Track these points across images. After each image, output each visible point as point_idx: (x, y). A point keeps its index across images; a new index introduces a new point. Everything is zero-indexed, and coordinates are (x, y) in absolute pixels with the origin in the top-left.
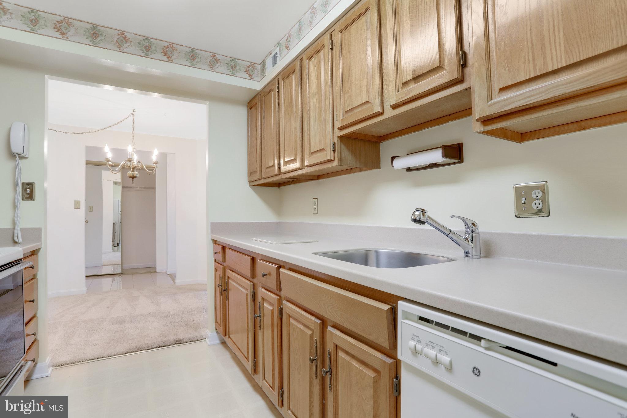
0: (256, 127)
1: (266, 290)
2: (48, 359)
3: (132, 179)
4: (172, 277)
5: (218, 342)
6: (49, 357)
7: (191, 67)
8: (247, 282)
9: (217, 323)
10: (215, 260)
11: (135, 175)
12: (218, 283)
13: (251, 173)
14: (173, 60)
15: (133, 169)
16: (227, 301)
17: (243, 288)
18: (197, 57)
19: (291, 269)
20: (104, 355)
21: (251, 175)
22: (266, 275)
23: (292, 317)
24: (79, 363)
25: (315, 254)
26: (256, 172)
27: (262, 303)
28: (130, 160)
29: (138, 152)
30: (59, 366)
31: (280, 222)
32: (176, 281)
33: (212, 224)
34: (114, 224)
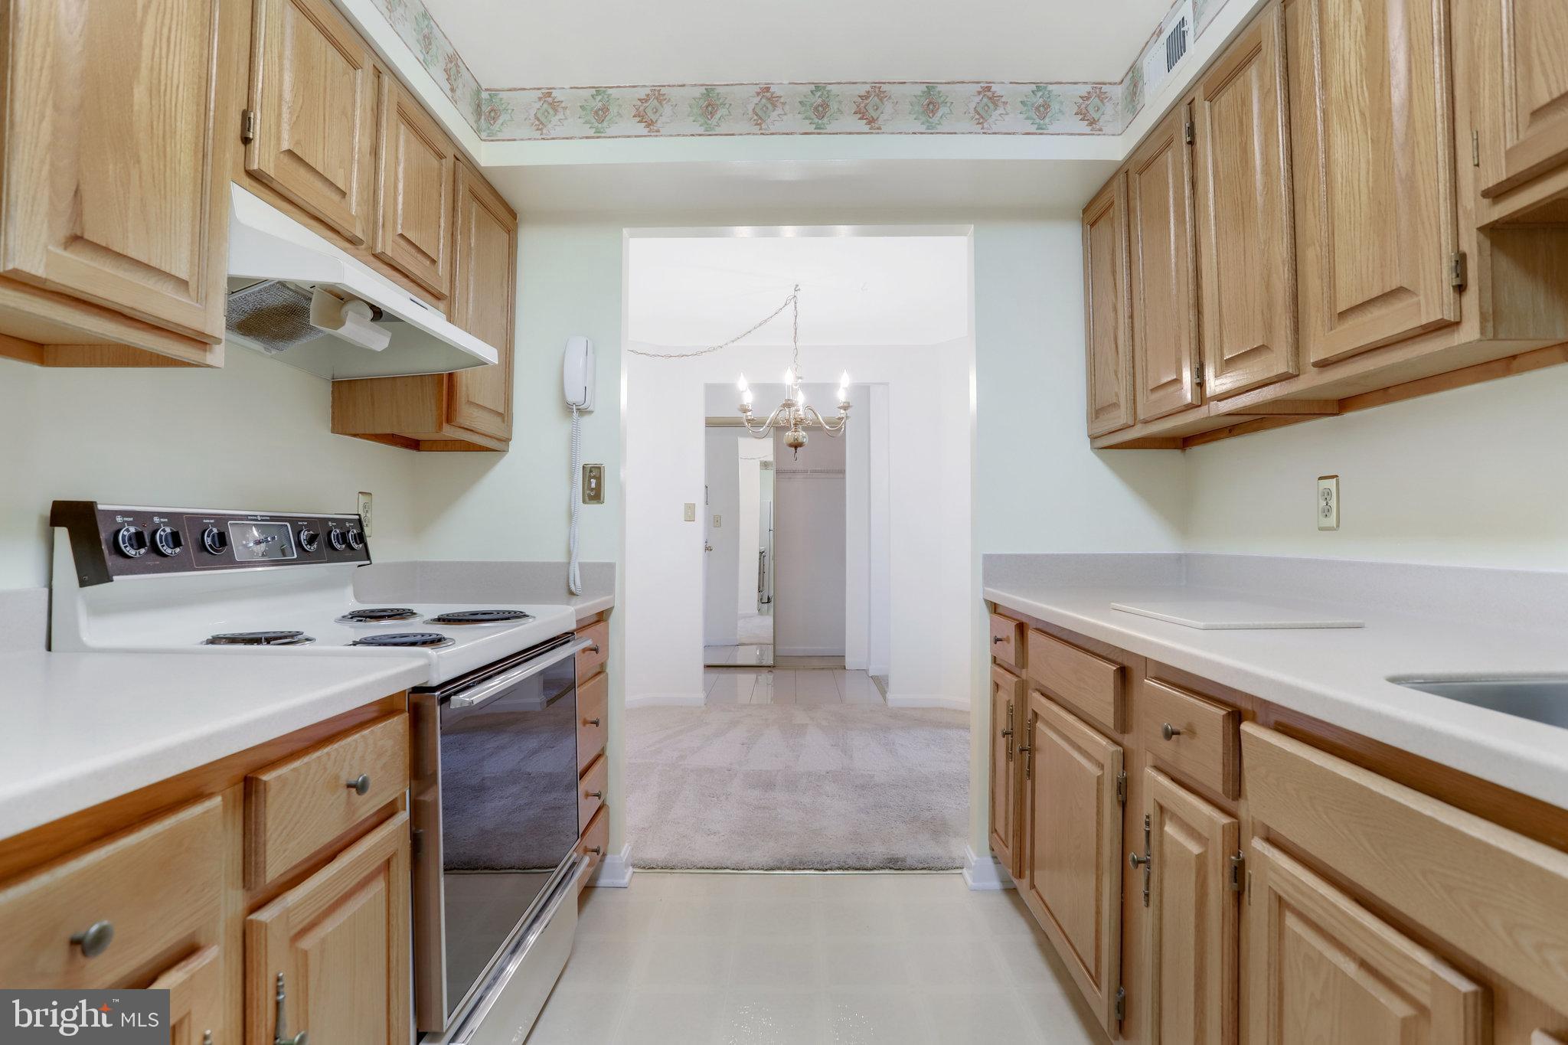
0: (1114, 272)
1: (1174, 780)
2: (624, 849)
3: (793, 449)
4: (881, 683)
5: (995, 884)
6: (627, 844)
7: (928, 133)
8: (1103, 741)
9: (995, 835)
10: (995, 660)
11: (800, 441)
12: (1002, 725)
13: (1097, 410)
14: (882, 127)
15: (795, 425)
16: (1029, 783)
17: (1084, 756)
18: (943, 102)
19: (1285, 729)
20: (729, 864)
21: (1097, 418)
22: (1178, 733)
23: (1288, 906)
24: (681, 871)
25: (1395, 680)
26: (1115, 405)
27: (1158, 819)
28: (788, 405)
29: (806, 387)
30: (644, 868)
31: (1186, 555)
32: (890, 696)
33: (989, 559)
34: (761, 553)
